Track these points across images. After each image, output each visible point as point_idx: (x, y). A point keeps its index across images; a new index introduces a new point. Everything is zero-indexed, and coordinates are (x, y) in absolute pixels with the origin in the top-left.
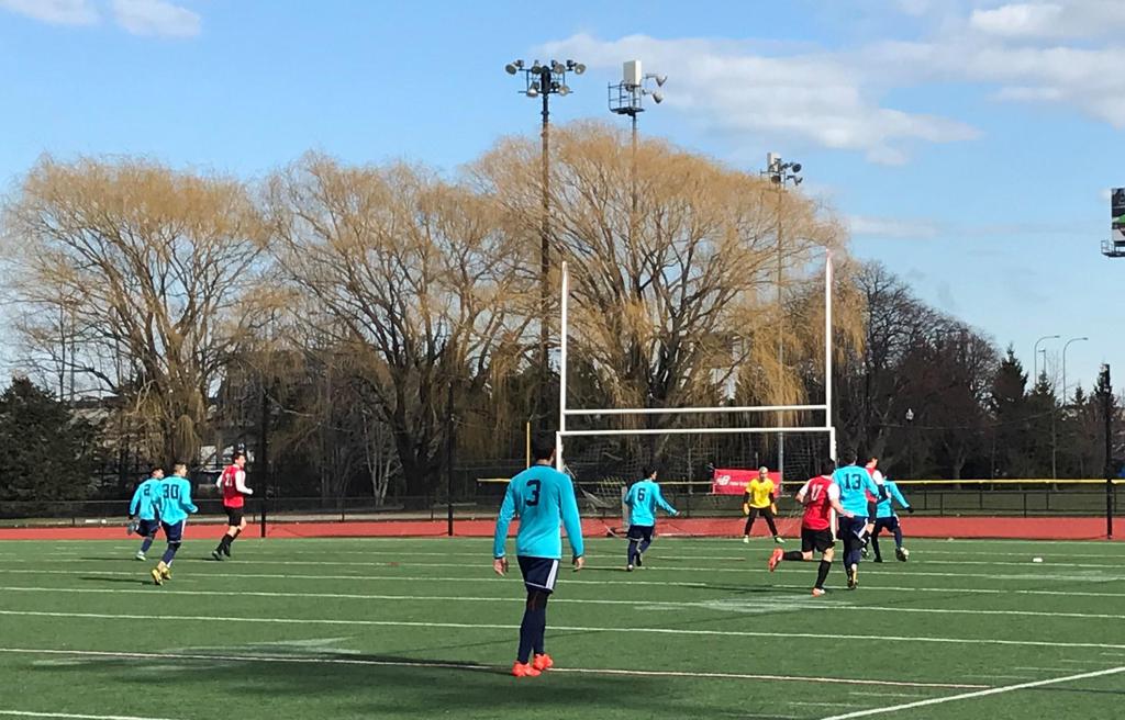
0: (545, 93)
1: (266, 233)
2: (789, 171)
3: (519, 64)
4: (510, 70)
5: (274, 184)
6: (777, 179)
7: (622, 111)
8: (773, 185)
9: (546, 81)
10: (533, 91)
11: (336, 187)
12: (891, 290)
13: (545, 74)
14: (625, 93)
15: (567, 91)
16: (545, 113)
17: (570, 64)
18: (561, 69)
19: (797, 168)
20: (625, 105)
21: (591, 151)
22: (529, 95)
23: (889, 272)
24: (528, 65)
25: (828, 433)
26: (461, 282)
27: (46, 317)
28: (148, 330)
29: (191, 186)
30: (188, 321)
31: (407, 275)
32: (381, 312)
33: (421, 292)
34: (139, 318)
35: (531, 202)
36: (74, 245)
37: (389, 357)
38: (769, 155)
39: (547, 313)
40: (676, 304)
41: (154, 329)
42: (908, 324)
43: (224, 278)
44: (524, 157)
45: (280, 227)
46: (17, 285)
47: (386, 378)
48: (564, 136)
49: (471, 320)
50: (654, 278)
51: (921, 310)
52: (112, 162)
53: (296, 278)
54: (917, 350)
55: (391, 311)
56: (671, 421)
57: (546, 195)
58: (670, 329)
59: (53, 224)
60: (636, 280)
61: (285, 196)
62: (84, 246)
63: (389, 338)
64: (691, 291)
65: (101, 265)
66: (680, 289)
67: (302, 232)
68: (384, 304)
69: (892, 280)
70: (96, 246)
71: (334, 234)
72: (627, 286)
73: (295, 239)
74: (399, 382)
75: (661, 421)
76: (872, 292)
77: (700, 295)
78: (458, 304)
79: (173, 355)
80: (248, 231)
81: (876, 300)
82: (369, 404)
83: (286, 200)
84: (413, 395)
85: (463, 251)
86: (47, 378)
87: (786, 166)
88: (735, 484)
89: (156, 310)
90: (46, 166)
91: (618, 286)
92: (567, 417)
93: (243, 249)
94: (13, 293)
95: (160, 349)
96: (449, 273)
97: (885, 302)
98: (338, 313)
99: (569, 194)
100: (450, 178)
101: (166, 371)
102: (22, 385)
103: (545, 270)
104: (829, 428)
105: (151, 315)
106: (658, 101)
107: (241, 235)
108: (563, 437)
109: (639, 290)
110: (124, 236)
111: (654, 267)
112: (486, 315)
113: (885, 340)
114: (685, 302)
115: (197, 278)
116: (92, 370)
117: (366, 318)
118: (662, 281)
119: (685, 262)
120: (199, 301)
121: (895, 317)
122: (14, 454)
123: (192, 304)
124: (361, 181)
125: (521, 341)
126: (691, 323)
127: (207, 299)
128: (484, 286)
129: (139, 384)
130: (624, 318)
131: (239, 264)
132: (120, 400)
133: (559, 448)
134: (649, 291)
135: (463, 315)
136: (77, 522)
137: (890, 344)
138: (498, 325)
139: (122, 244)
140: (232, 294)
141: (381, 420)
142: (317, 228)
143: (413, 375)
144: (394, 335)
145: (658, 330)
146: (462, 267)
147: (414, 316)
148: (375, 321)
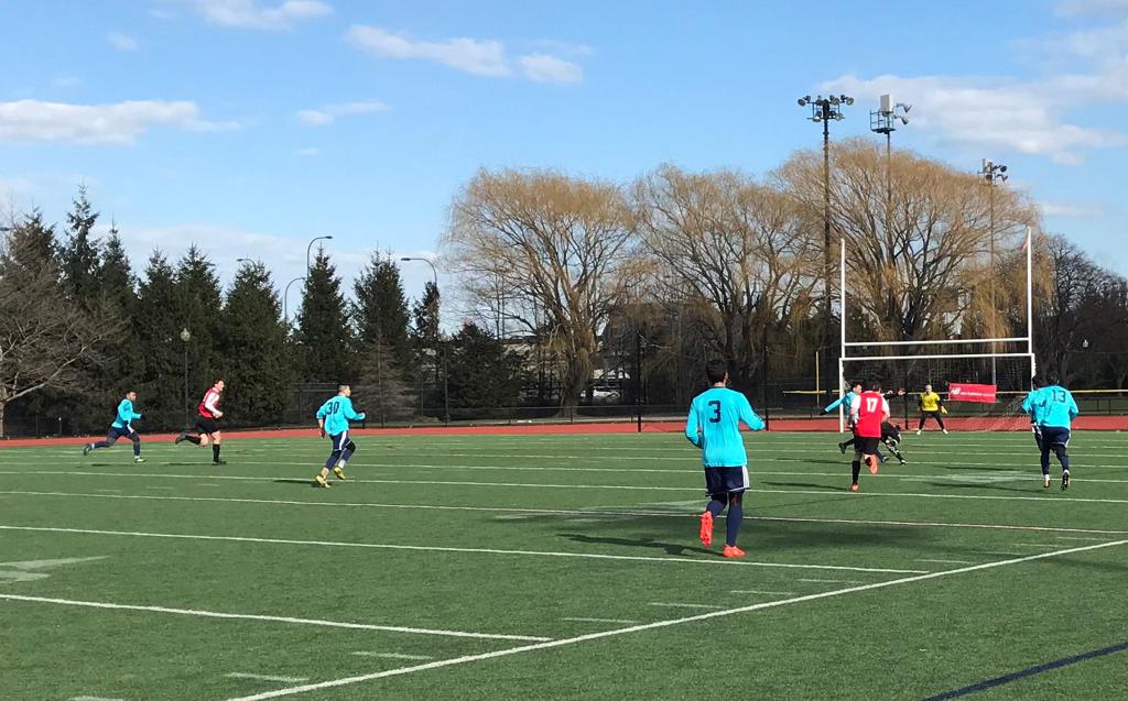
0: (826, 119)
1: (635, 220)
2: (998, 171)
3: (808, 98)
4: (801, 103)
5: (640, 185)
6: (989, 177)
7: (879, 131)
8: (987, 182)
9: (826, 110)
10: (817, 118)
11: (682, 188)
12: (1071, 255)
13: (825, 105)
14: (882, 118)
15: (841, 117)
16: (826, 133)
17: (843, 98)
18: (836, 102)
19: (1004, 169)
20: (882, 126)
21: (858, 159)
22: (815, 120)
23: (1070, 242)
24: (814, 100)
25: (1029, 358)
26: (770, 255)
27: (486, 281)
28: (556, 290)
29: (583, 190)
30: (582, 284)
31: (732, 250)
32: (714, 275)
33: (742, 261)
34: (549, 282)
35: (817, 195)
36: (503, 230)
37: (721, 308)
38: (984, 160)
39: (829, 275)
40: (920, 267)
41: (560, 289)
42: (1084, 279)
43: (607, 253)
44: (812, 165)
45: (644, 217)
46: (465, 259)
47: (719, 322)
48: (839, 149)
49: (777, 280)
50: (904, 250)
51: (1094, 269)
52: (529, 173)
53: (656, 252)
54: (1090, 298)
55: (721, 273)
56: (918, 350)
57: (827, 191)
58: (916, 286)
59: (488, 216)
60: (891, 251)
61: (647, 194)
62: (510, 231)
63: (720, 293)
64: (930, 258)
65: (523, 244)
66: (922, 257)
67: (659, 220)
68: (717, 269)
69: (1072, 248)
70: (518, 231)
71: (681, 221)
72: (885, 256)
73: (654, 225)
74: (728, 325)
75: (911, 349)
76: (1058, 257)
77: (937, 261)
78: (768, 270)
79: (573, 306)
80: (621, 220)
81: (1061, 262)
82: (709, 340)
83: (648, 198)
84: (738, 334)
85: (769, 233)
86: (487, 323)
87: (996, 168)
88: (963, 393)
89: (561, 275)
90: (483, 176)
91: (879, 255)
92: (846, 347)
93: (619, 233)
94: (463, 265)
95: (564, 302)
96: (761, 247)
97: (1067, 265)
98: (685, 277)
99: (843, 190)
100: (760, 180)
101: (569, 318)
102: (470, 329)
103: (827, 244)
104: (1030, 354)
105: (557, 280)
106: (905, 123)
107: (617, 223)
108: (844, 362)
109: (893, 258)
110: (538, 224)
111: (904, 241)
112: (786, 278)
113: (1068, 291)
114: (926, 266)
115: (588, 253)
116: (518, 318)
117: (705, 280)
118: (909, 251)
119: (926, 238)
120: (590, 269)
121: (1075, 275)
122: (468, 376)
123: (585, 271)
124: (699, 184)
125: (811, 295)
126: (930, 281)
127: (596, 267)
128: (786, 256)
129: (550, 327)
130: (884, 279)
131: (617, 243)
132: (538, 338)
133: (841, 370)
134: (901, 259)
135: (771, 277)
136: (512, 422)
137: (1070, 294)
138: (795, 284)
139: (536, 230)
140: (613, 264)
141: (716, 350)
142: (670, 217)
143: (738, 319)
144: (724, 293)
145: (907, 286)
146: (770, 244)
147: (738, 278)
148: (711, 282)
